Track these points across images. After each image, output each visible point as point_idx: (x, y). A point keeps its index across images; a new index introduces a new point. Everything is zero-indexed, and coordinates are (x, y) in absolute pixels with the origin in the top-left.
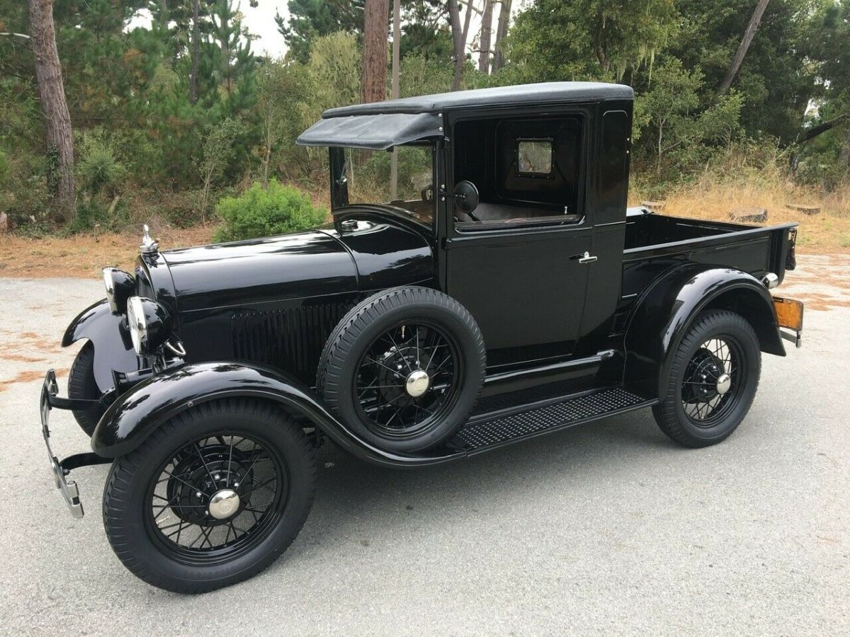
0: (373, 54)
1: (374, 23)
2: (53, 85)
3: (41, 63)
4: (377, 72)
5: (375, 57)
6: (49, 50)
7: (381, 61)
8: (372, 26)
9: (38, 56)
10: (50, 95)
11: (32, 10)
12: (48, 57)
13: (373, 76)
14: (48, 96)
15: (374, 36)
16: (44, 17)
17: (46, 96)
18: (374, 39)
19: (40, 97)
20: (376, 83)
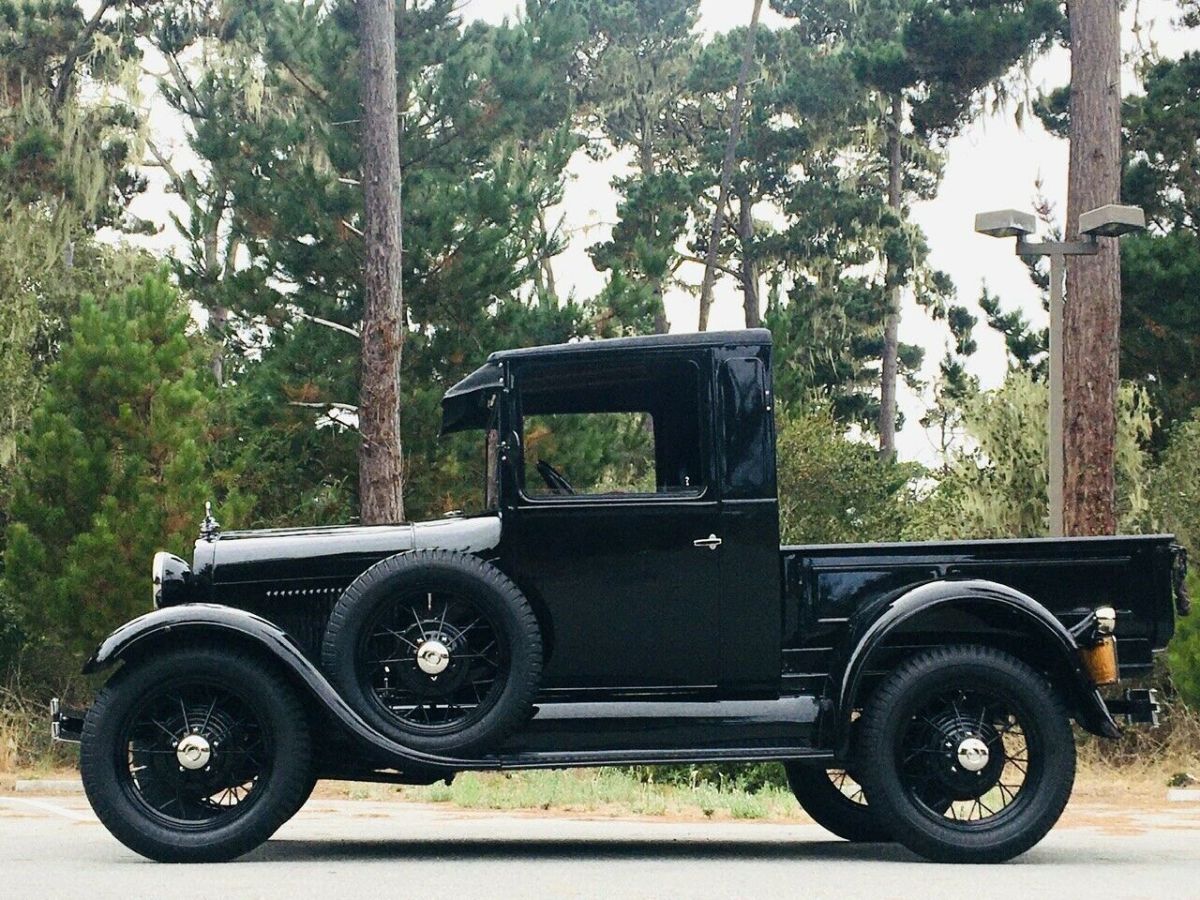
0: (1079, 414)
1: (1082, 349)
2: (383, 491)
3: (369, 452)
4: (1089, 454)
5: (1084, 421)
6: (384, 427)
7: (1100, 431)
8: (1077, 358)
9: (365, 441)
10: (376, 511)
11: (365, 361)
12: (381, 443)
13: (1080, 465)
14: (373, 513)
15: (1083, 379)
16: (383, 371)
17: (369, 514)
18: (1082, 384)
19: (359, 515)
20: (1088, 478)
